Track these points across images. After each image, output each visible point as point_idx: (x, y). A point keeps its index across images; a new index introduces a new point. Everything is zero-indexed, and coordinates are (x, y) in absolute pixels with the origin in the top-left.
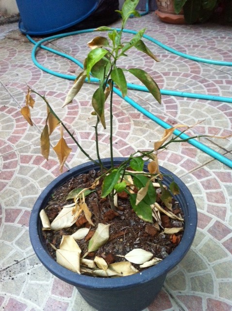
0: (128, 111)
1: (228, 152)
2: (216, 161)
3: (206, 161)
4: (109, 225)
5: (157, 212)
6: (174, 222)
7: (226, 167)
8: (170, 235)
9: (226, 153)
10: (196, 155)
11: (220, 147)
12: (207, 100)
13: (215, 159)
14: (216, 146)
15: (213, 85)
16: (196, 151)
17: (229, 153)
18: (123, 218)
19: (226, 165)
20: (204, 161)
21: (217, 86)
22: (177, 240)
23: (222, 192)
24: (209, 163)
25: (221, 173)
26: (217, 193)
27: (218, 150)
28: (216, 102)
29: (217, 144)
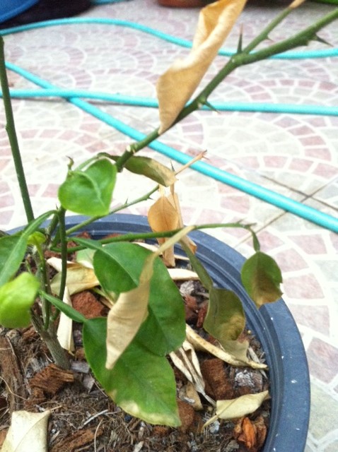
0: (112, 140)
1: (307, 197)
2: (288, 216)
3: (270, 216)
4: (46, 412)
5: (188, 352)
6: (240, 375)
7: (310, 225)
8: (234, 421)
9: (305, 199)
10: (248, 208)
11: (292, 189)
12: (253, 111)
13: (287, 211)
14: (284, 189)
15: (259, 88)
16: (248, 201)
17: (310, 199)
18: (90, 383)
19: (311, 221)
20: (266, 218)
21: (267, 90)
22: (257, 435)
23: (312, 275)
24: (275, 219)
25: (304, 237)
26: (303, 278)
27: (289, 194)
28: (269, 115)
29: (285, 183)
